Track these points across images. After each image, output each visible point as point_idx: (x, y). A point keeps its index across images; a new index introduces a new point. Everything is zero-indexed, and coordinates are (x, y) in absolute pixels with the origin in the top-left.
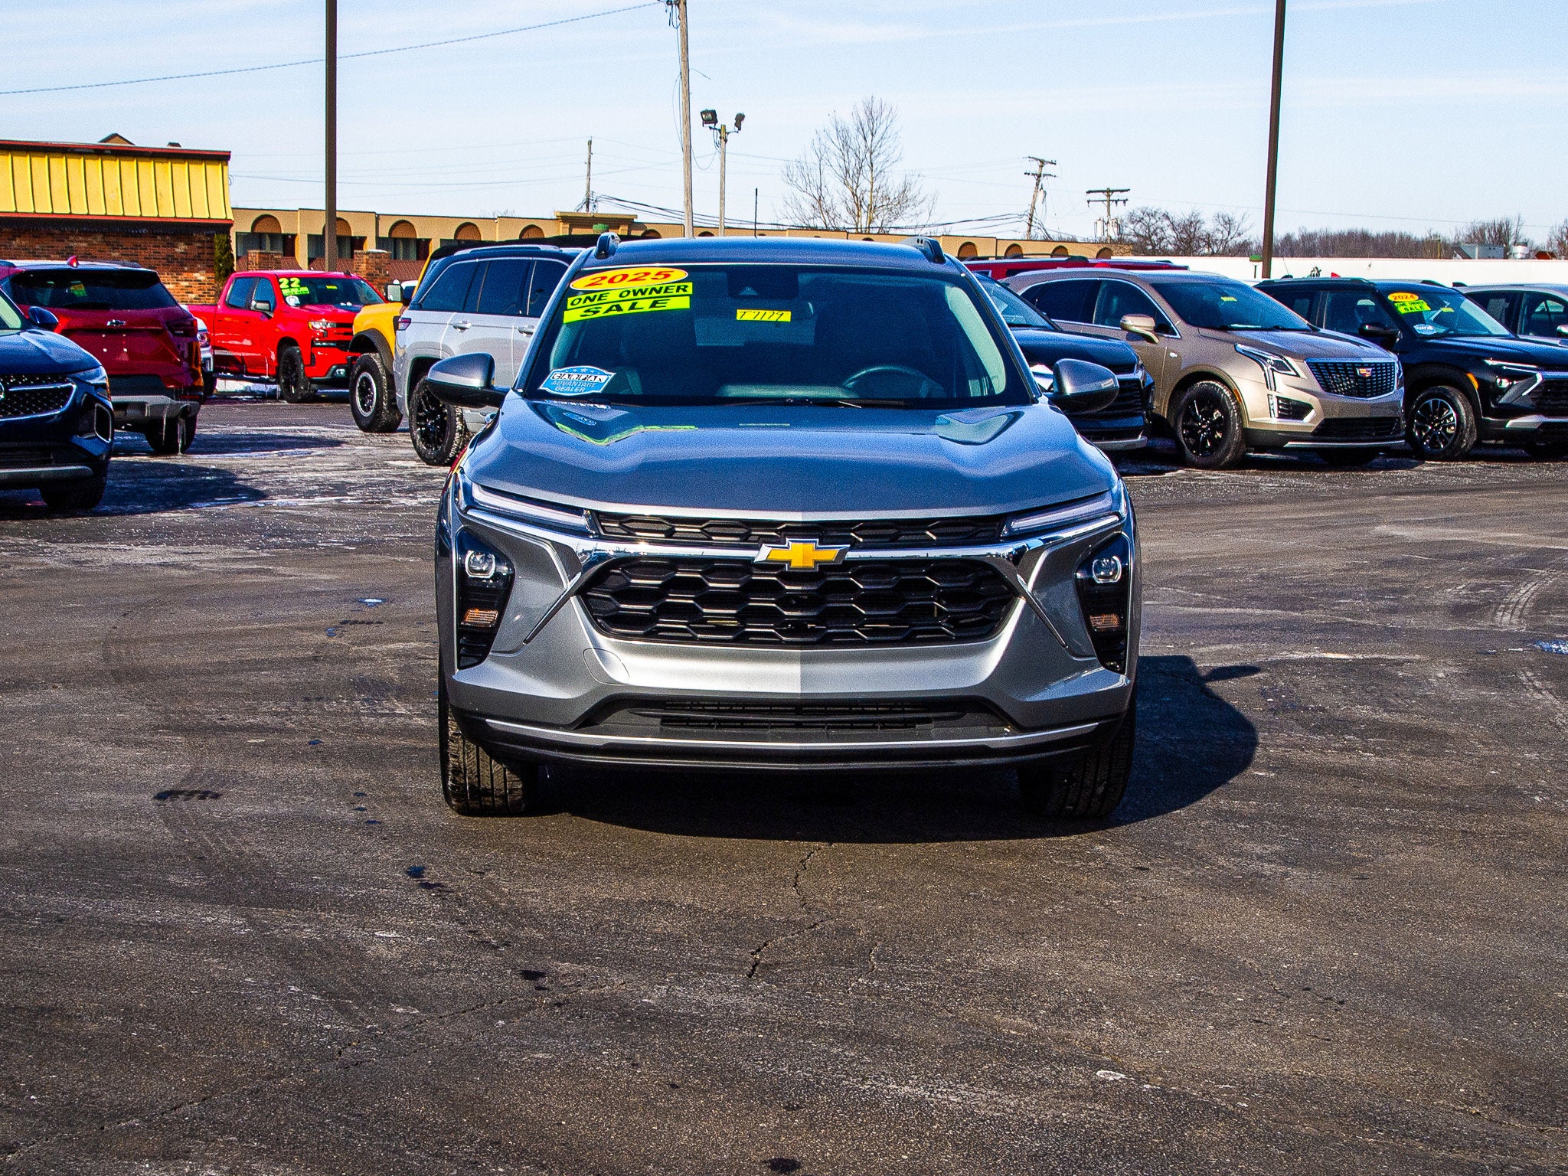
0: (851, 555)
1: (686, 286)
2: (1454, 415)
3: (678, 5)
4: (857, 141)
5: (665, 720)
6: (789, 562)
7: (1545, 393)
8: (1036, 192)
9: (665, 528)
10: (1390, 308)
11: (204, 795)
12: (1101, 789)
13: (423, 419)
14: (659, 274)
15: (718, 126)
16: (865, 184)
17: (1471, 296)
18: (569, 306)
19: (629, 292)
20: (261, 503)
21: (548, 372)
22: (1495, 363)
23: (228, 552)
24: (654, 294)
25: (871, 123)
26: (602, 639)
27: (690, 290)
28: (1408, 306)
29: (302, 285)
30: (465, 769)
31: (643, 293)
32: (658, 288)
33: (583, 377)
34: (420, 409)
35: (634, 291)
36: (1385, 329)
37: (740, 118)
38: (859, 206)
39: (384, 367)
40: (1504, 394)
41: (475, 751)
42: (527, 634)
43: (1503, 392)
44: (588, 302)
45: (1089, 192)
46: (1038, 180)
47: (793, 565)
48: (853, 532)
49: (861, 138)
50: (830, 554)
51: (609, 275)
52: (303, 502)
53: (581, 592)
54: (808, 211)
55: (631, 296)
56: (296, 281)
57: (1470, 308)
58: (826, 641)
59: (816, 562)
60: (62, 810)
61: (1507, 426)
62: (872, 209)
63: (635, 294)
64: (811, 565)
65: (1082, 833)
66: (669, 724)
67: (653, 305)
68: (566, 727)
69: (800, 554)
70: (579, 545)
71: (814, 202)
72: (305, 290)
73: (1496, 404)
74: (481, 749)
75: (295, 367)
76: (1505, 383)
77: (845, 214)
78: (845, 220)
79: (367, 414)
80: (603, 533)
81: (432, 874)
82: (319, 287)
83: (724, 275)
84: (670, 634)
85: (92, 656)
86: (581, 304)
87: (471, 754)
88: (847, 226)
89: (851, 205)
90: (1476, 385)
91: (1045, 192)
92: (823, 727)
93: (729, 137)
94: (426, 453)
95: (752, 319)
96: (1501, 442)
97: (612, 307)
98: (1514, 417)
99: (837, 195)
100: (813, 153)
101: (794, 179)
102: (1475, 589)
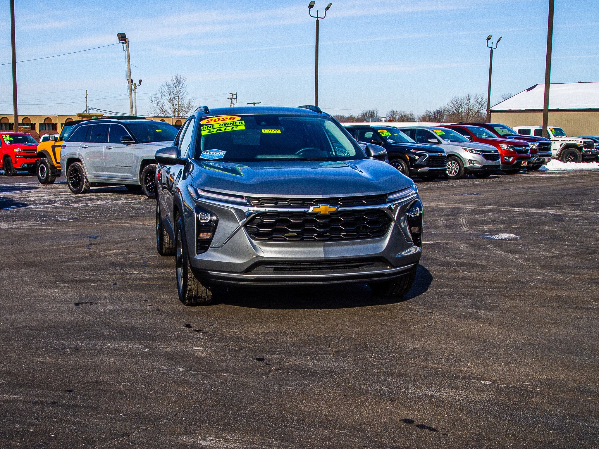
0: (339, 209)
1: (242, 122)
2: (402, 168)
3: (126, 44)
4: (173, 89)
5: (275, 269)
6: (320, 212)
7: (429, 160)
8: (231, 104)
9: (274, 202)
10: (379, 134)
11: (91, 303)
12: (405, 287)
13: (72, 178)
14: (231, 118)
15: (133, 84)
16: (176, 103)
17: (402, 130)
18: (202, 130)
19: (222, 125)
20: (28, 207)
21: (201, 152)
22: (414, 151)
23: (30, 223)
24: (231, 125)
25: (178, 82)
26: (254, 242)
27: (244, 123)
28: (384, 134)
29: (10, 137)
30: (193, 290)
31: (228, 125)
32: (232, 123)
33: (215, 153)
34: (71, 175)
35: (224, 124)
36: (378, 141)
37: (140, 81)
38: (175, 110)
39: (49, 163)
40: (417, 161)
41: (197, 283)
42: (224, 240)
43: (416, 160)
44: (209, 128)
45: (248, 104)
46: (232, 100)
47: (321, 213)
48: (339, 201)
49: (174, 87)
50: (334, 209)
51: (214, 119)
52: (42, 207)
53: (245, 225)
54: (159, 112)
55: (223, 126)
56: (8, 136)
57: (402, 134)
58: (330, 239)
59: (329, 212)
60: (44, 311)
61: (419, 171)
62: (179, 110)
63: (225, 125)
64: (327, 213)
65: (401, 302)
66: (277, 270)
67: (232, 128)
68: (240, 273)
69: (323, 209)
70: (245, 209)
71: (160, 109)
72: (11, 139)
73: (415, 164)
74: (199, 282)
75: (9, 165)
76: (417, 158)
77: (170, 112)
78: (171, 114)
79: (43, 178)
80: (252, 204)
81: (195, 326)
82: (16, 138)
83: (253, 118)
84: (278, 239)
85: (12, 259)
86: (206, 129)
87: (196, 284)
88: (171, 116)
89: (172, 109)
90: (408, 158)
91: (234, 104)
92: (329, 269)
93: (137, 87)
94: (73, 190)
95: (268, 132)
96: (417, 176)
97: (218, 129)
98: (421, 168)
99: (167, 106)
100: (159, 92)
101: (153, 101)
102: (446, 220)
